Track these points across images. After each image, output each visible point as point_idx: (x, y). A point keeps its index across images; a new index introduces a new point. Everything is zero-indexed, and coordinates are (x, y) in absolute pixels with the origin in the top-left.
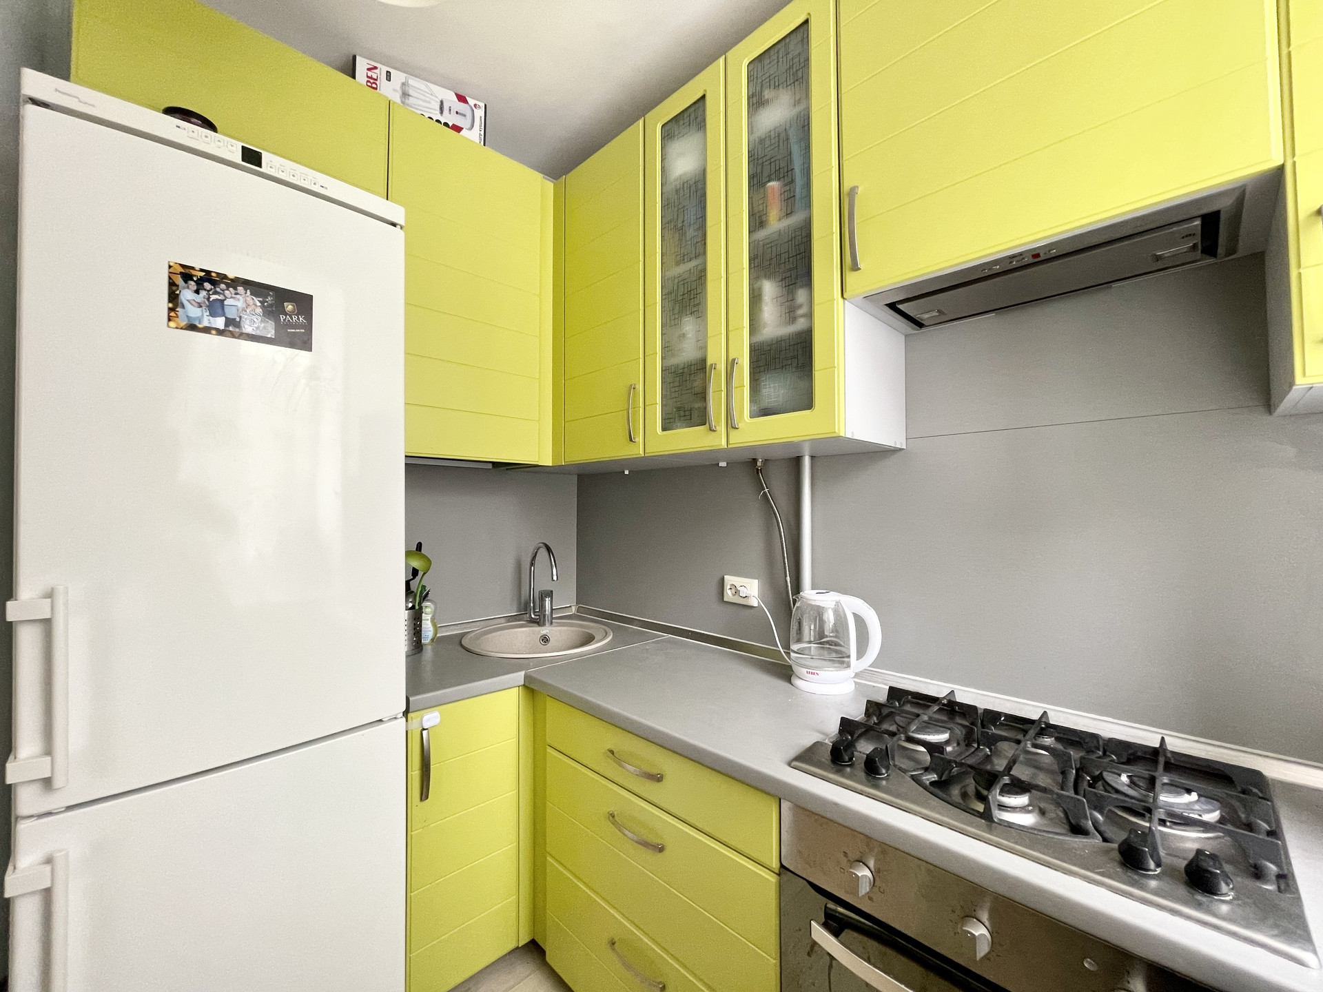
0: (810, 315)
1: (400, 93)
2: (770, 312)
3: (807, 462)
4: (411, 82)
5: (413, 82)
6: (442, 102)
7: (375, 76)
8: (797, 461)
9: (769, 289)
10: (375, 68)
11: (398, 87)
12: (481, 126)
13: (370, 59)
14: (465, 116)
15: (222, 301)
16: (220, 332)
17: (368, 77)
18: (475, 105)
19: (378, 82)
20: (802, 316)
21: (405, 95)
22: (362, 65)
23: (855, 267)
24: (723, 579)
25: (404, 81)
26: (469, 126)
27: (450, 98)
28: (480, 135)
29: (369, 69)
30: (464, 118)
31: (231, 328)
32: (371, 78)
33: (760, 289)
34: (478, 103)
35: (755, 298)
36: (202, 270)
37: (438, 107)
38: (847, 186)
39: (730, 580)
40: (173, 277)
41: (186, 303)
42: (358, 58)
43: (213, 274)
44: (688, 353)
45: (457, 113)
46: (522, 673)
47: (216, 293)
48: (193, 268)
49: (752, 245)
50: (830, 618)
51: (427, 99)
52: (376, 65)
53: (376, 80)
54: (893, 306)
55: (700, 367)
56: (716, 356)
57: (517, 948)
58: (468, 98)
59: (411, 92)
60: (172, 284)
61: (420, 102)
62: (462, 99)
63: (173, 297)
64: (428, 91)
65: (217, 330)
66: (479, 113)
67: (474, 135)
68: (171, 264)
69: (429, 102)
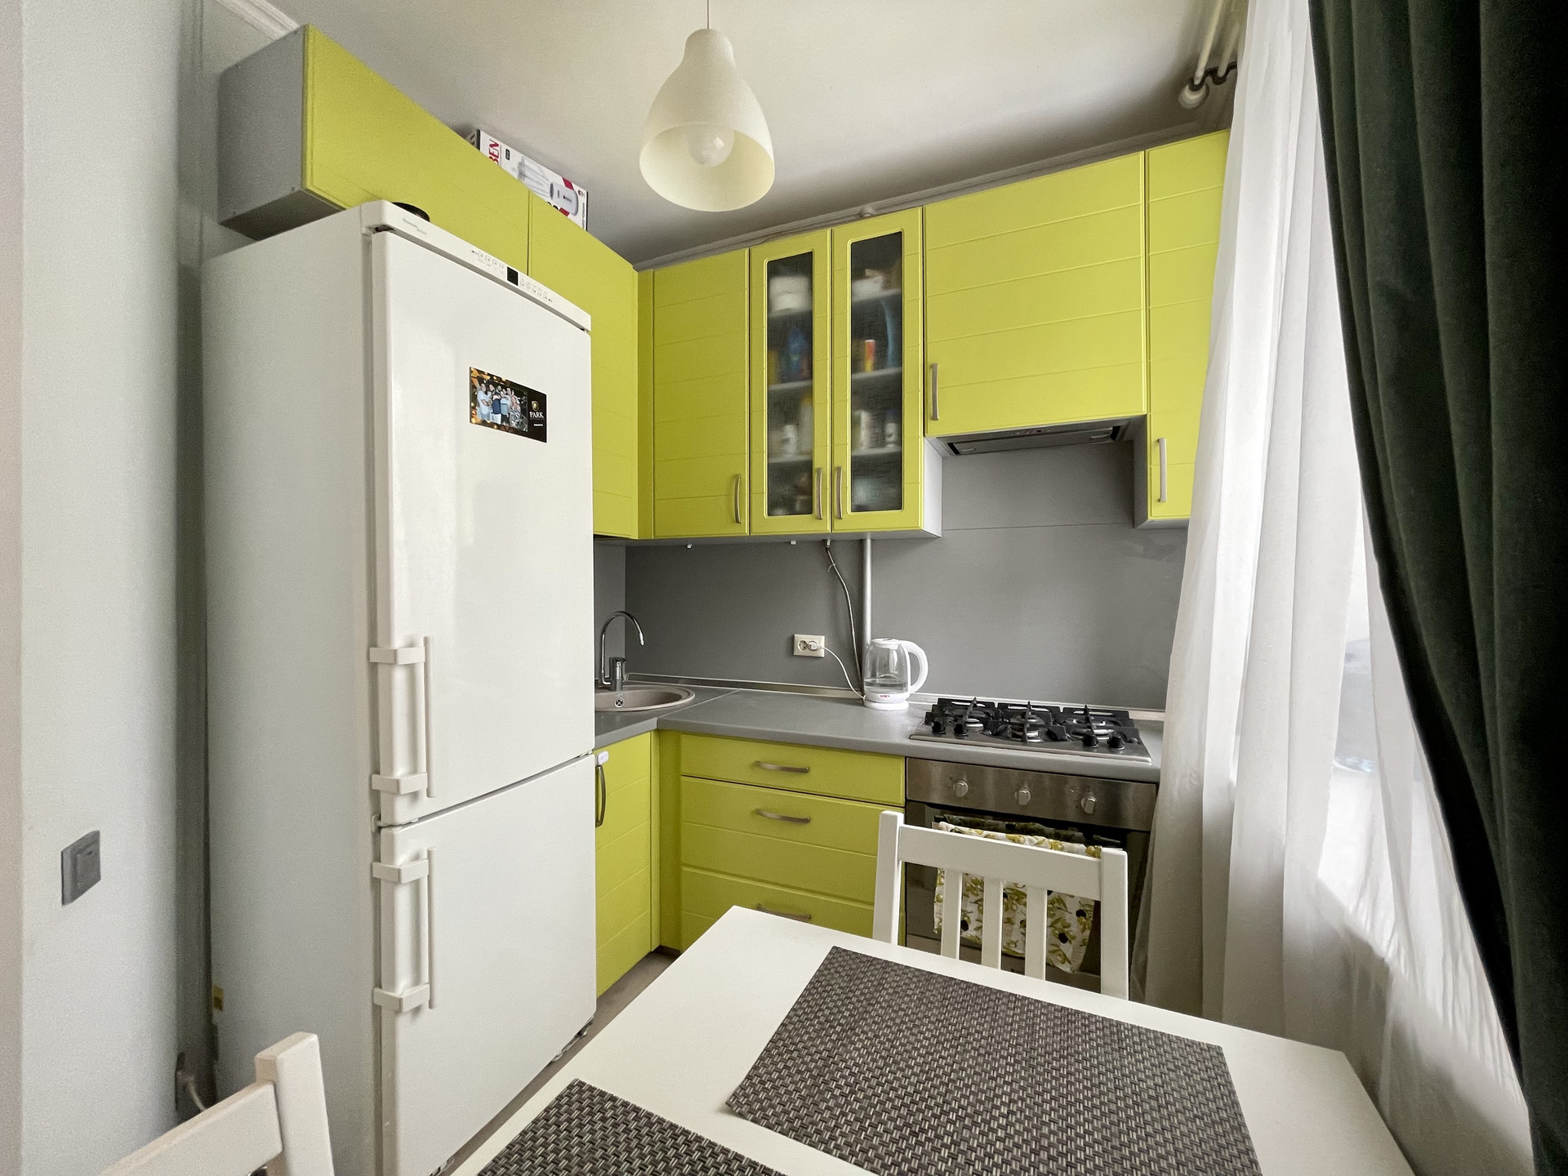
0: (900, 442)
1: (518, 172)
2: (864, 434)
3: (869, 542)
4: (526, 162)
5: (528, 162)
6: (552, 186)
7: (496, 153)
8: (861, 543)
9: (865, 417)
10: (497, 145)
11: (516, 166)
12: (583, 212)
13: (493, 136)
14: (570, 201)
15: (499, 400)
16: (499, 427)
17: (490, 153)
18: (579, 191)
19: (499, 160)
20: (891, 443)
21: (522, 175)
22: (486, 140)
23: (934, 418)
24: (793, 638)
25: (520, 161)
26: (574, 212)
27: (559, 181)
28: (583, 221)
29: (491, 146)
30: (569, 202)
31: (504, 424)
32: (493, 154)
33: (859, 417)
34: (581, 190)
35: (855, 423)
36: (489, 374)
37: (549, 191)
38: (930, 360)
39: (799, 637)
40: (472, 379)
41: (480, 402)
42: (482, 134)
43: (495, 378)
44: (790, 454)
45: (564, 197)
46: (655, 719)
47: (496, 394)
48: (483, 373)
49: (853, 382)
50: (895, 657)
51: (541, 182)
52: (498, 142)
53: (497, 157)
54: (951, 445)
55: (807, 467)
56: (821, 461)
57: (651, 952)
58: (573, 184)
59: (527, 173)
60: (473, 387)
61: (534, 184)
62: (568, 184)
63: (474, 398)
64: (538, 171)
65: (497, 424)
66: (583, 200)
67: (579, 219)
68: (472, 369)
69: (542, 185)
